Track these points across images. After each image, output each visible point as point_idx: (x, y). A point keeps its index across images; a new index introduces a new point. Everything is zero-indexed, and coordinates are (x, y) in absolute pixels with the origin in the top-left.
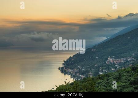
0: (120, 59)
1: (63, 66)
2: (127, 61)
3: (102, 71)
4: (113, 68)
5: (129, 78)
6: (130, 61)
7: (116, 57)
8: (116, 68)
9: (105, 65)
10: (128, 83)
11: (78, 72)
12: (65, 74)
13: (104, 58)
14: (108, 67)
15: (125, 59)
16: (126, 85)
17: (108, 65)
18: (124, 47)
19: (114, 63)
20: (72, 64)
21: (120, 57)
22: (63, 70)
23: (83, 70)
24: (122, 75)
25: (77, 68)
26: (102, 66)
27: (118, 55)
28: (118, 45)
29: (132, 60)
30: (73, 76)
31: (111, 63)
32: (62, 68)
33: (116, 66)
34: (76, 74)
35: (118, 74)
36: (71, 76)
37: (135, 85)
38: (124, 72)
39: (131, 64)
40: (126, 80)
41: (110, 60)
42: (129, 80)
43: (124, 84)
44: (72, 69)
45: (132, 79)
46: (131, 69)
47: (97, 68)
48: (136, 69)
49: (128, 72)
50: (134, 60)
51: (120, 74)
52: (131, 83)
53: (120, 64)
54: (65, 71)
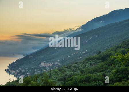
0: (50, 63)
1: (8, 68)
2: (54, 65)
3: (37, 72)
4: (45, 70)
5: (57, 76)
6: (56, 65)
7: (47, 62)
8: (46, 70)
9: (39, 67)
10: (56, 80)
11: (19, 73)
12: (10, 74)
13: (38, 63)
14: (41, 69)
15: (53, 63)
16: (55, 81)
17: (41, 68)
18: (52, 55)
19: (45, 66)
20: (15, 67)
21: (49, 62)
22: (8, 71)
23: (23, 71)
24: (52, 74)
25: (19, 70)
26: (37, 69)
27: (48, 61)
28: (48, 53)
29: (58, 64)
30: (16, 76)
31: (43, 66)
32: (8, 70)
33: (47, 68)
34: (18, 74)
35: (49, 74)
36: (14, 75)
37: (61, 81)
38: (53, 72)
39: (57, 67)
40: (55, 77)
41: (43, 64)
42: (57, 78)
43: (54, 80)
44: (15, 70)
45: (59, 77)
46: (58, 70)
47: (33, 70)
48: (61, 70)
49: (56, 72)
50: (59, 64)
51: (50, 73)
52: (59, 80)
53: (50, 67)
54: (10, 72)
